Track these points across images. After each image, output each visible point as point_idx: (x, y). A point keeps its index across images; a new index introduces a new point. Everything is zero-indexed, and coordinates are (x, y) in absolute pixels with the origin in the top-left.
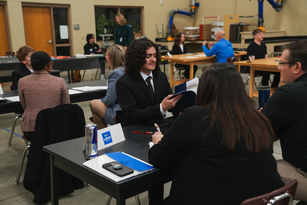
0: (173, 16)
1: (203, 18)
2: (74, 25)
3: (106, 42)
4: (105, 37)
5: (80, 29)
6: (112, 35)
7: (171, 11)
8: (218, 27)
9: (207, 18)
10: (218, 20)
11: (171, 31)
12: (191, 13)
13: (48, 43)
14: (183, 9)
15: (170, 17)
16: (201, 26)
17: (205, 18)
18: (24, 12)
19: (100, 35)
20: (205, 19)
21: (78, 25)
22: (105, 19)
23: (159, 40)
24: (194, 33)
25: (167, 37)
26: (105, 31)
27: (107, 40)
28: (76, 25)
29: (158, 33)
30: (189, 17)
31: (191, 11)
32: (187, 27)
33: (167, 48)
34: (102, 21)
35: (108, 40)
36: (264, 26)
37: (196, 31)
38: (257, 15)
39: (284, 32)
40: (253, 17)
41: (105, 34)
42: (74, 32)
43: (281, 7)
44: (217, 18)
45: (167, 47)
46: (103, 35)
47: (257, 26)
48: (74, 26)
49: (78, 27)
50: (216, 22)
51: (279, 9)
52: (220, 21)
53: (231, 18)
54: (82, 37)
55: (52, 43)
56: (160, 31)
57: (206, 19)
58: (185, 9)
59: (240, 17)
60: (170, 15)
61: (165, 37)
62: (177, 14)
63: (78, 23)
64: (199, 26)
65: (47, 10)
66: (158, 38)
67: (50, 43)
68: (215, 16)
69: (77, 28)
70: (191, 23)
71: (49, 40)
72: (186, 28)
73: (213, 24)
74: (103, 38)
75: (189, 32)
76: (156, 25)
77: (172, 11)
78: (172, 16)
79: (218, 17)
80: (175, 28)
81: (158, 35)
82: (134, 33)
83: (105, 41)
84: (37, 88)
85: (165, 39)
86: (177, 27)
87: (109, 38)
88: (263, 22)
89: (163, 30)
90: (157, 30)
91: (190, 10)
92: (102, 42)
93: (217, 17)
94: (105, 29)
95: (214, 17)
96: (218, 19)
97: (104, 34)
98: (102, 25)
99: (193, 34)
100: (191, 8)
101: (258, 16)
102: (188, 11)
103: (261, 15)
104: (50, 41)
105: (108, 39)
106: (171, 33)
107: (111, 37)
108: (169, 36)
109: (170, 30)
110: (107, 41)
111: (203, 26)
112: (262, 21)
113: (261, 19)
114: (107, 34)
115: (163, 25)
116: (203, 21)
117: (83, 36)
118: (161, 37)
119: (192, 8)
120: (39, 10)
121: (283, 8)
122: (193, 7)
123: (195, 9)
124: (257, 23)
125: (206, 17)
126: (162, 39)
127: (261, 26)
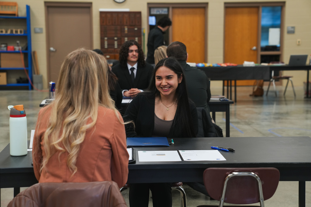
2: (288, 27)
5: (296, 33)
13: (251, 49)
18: (226, 14)
21: (293, 27)
28: (290, 28)
42: (286, 36)
48: (288, 29)
49: (292, 29)
54: (298, 43)
55: (256, 50)
63: (293, 25)
65: (254, 10)
67: (254, 50)
71: (253, 46)
104: (254, 48)
120: (246, 10)
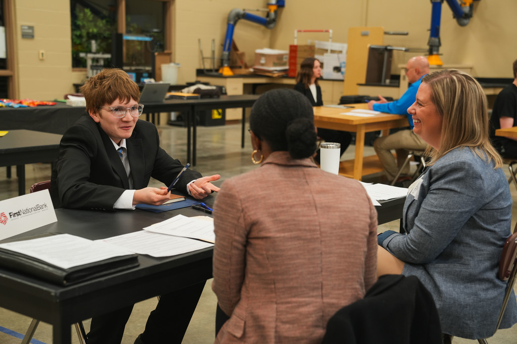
0: (235, 23)
1: (296, 32)
2: (22, 26)
3: (95, 71)
4: (94, 60)
5: (36, 38)
6: (108, 56)
7: (231, 12)
8: (329, 51)
9: (305, 31)
10: (330, 38)
11: (229, 54)
12: (268, 19)
14: (253, 11)
15: (228, 24)
16: (293, 49)
17: (299, 31)
19: (82, 55)
20: (299, 33)
21: (31, 28)
22: (91, 18)
23: (205, 72)
24: (276, 61)
25: (221, 65)
26: (94, 45)
27: (97, 66)
28: (26, 28)
29: (203, 58)
30: (263, 27)
31: (268, 15)
32: (261, 48)
33: (224, 91)
34: (85, 23)
35: (101, 66)
36: (441, 55)
37: (280, 57)
38: (428, 30)
39: (471, 68)
40: (407, 34)
41: (95, 53)
43: (468, 16)
44: (327, 33)
45: (224, 89)
46: (90, 56)
47: (427, 53)
48: (22, 29)
49: (30, 31)
50: (326, 43)
51: (465, 21)
52: (335, 40)
53: (365, 35)
54: (41, 57)
56: (207, 54)
57: (303, 34)
58: (258, 10)
59: (386, 33)
60: (229, 20)
61: (216, 67)
62: (242, 21)
63: (31, 24)
64: (288, 48)
66: (202, 67)
68: (324, 29)
69: (29, 35)
70: (266, 41)
72: (259, 51)
73: (317, 46)
74: (89, 63)
75: (266, 60)
76: (199, 40)
77: (233, 13)
78: (232, 23)
79: (331, 31)
80: (236, 49)
81: (201, 62)
82: (156, 54)
83: (93, 67)
84: (305, 219)
85: (217, 70)
86: (241, 48)
87: (102, 63)
88: (439, 44)
89: (213, 52)
90: (201, 52)
91: (265, 14)
92: (86, 71)
93: (327, 31)
94: (93, 42)
95: (322, 31)
96: (331, 35)
97: (90, 52)
98: (84, 32)
99: (275, 65)
100: (267, 10)
101: (429, 33)
102: (261, 14)
103: (435, 30)
105: (99, 64)
106: (229, 60)
107: (106, 60)
108: (226, 65)
109: (226, 53)
110: (97, 70)
111: (299, 49)
112: (437, 44)
113: (436, 40)
114: (97, 52)
115: (213, 40)
116: (295, 38)
117: (42, 54)
118: (208, 66)
119: (270, 10)
121: (471, 19)
122: (273, 8)
123: (276, 12)
124: (427, 47)
125: (303, 29)
126: (210, 70)
127: (435, 53)
